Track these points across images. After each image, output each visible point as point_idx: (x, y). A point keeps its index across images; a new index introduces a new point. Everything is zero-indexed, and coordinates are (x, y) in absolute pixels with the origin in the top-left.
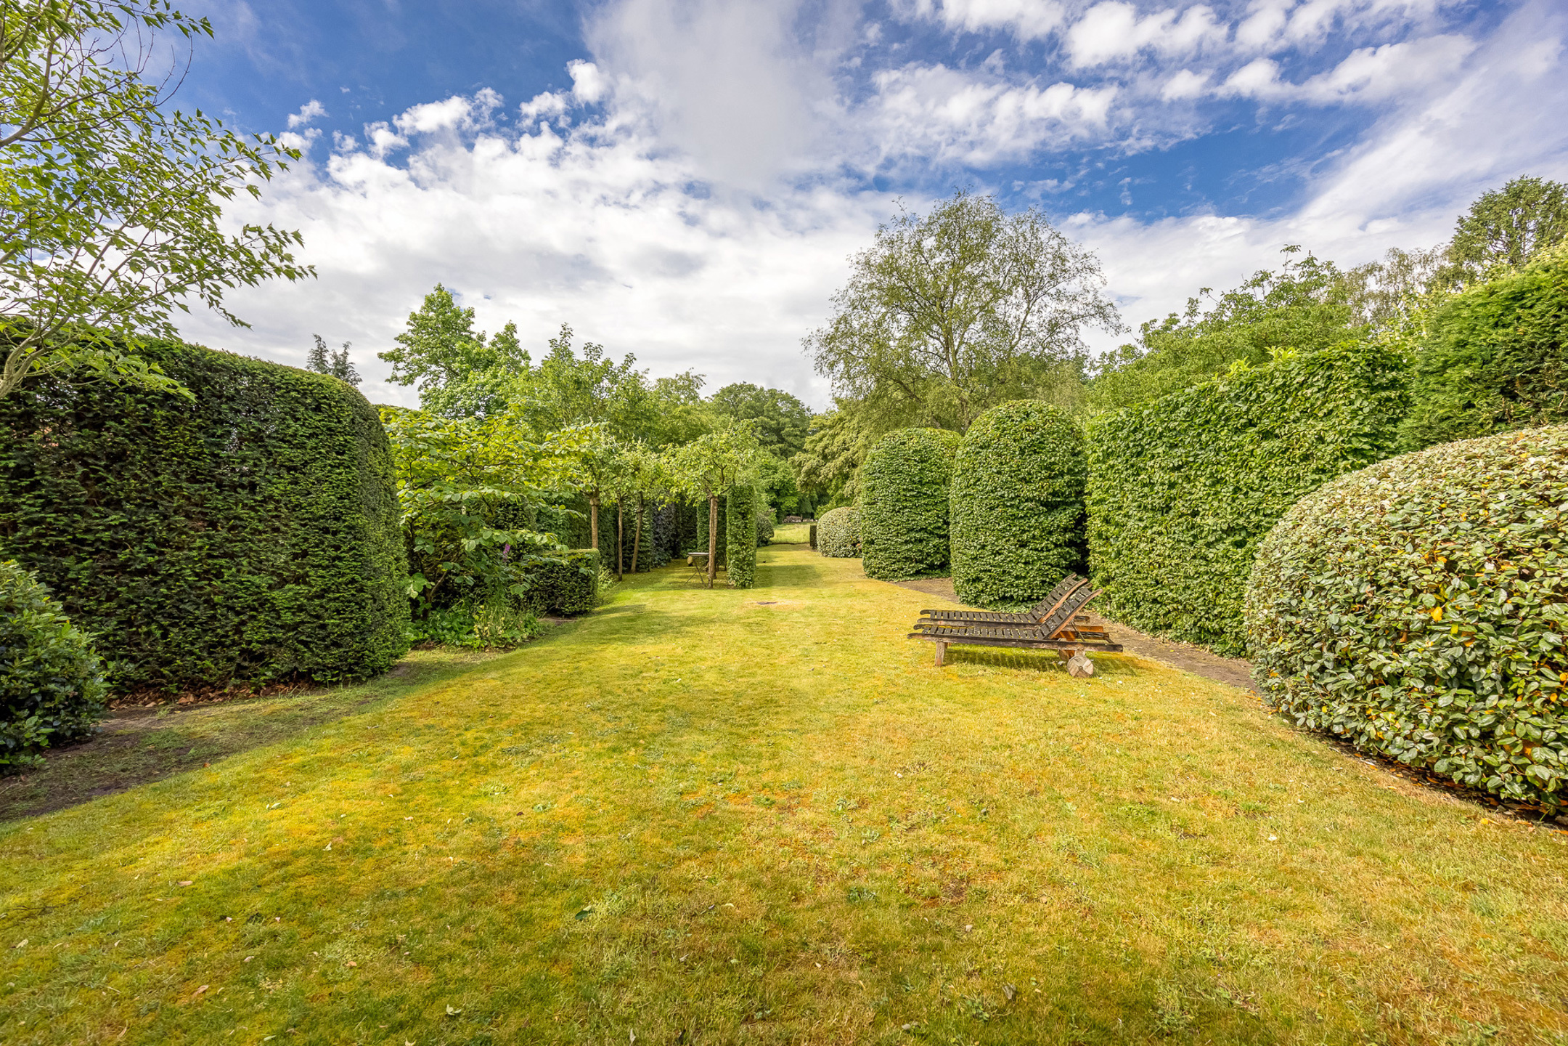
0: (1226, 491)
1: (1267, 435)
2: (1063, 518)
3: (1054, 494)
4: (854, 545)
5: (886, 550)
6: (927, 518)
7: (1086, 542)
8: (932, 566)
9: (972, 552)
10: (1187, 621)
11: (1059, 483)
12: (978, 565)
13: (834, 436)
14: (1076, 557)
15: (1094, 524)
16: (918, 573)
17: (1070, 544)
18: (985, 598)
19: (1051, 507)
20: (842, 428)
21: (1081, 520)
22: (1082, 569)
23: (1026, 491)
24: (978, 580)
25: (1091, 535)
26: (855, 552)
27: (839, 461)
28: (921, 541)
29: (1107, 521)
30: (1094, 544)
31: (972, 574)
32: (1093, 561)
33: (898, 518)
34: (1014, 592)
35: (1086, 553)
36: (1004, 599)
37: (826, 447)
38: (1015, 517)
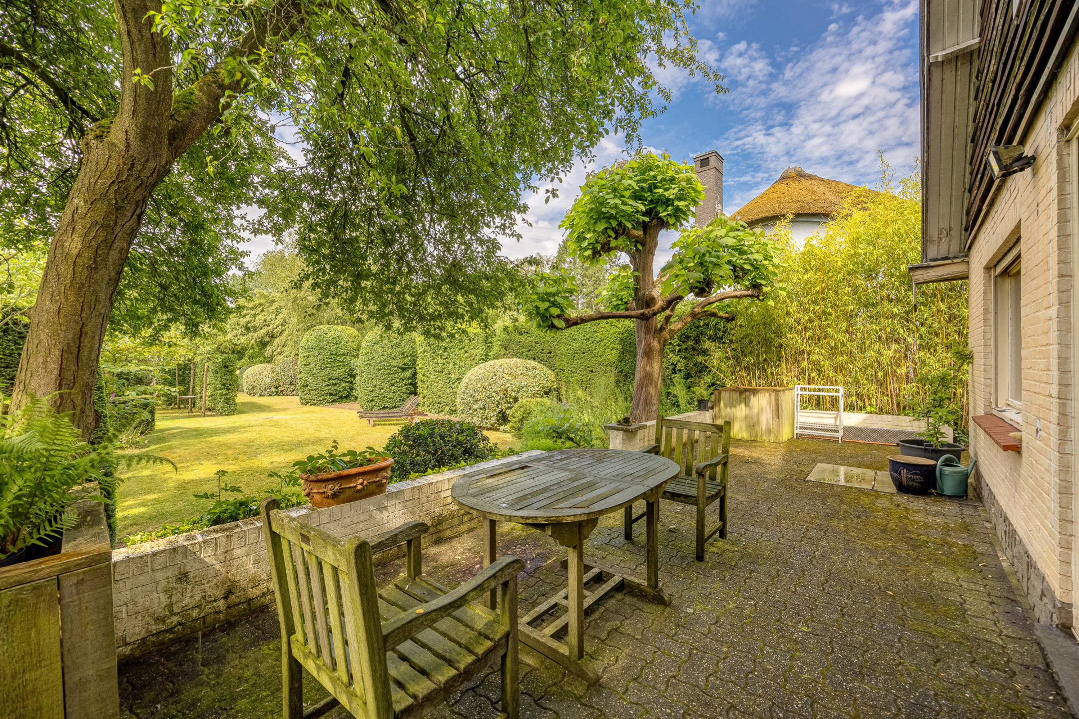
0: (457, 367)
1: (466, 352)
2: (408, 374)
3: (405, 364)
4: (277, 388)
5: (315, 390)
6: (339, 372)
7: (416, 383)
8: (341, 397)
9: (370, 389)
10: (448, 408)
11: (406, 360)
12: (373, 394)
13: (255, 315)
14: (413, 389)
15: (419, 377)
16: (334, 401)
17: (411, 384)
18: (376, 408)
19: (404, 369)
20: (263, 311)
21: (414, 375)
22: (415, 394)
23: (394, 363)
24: (373, 400)
25: (418, 380)
26: (277, 392)
27: (261, 333)
28: (336, 384)
29: (424, 375)
30: (419, 384)
31: (370, 398)
32: (419, 390)
33: (323, 373)
34: (388, 405)
35: (416, 388)
36: (384, 408)
37: (249, 322)
38: (389, 374)
